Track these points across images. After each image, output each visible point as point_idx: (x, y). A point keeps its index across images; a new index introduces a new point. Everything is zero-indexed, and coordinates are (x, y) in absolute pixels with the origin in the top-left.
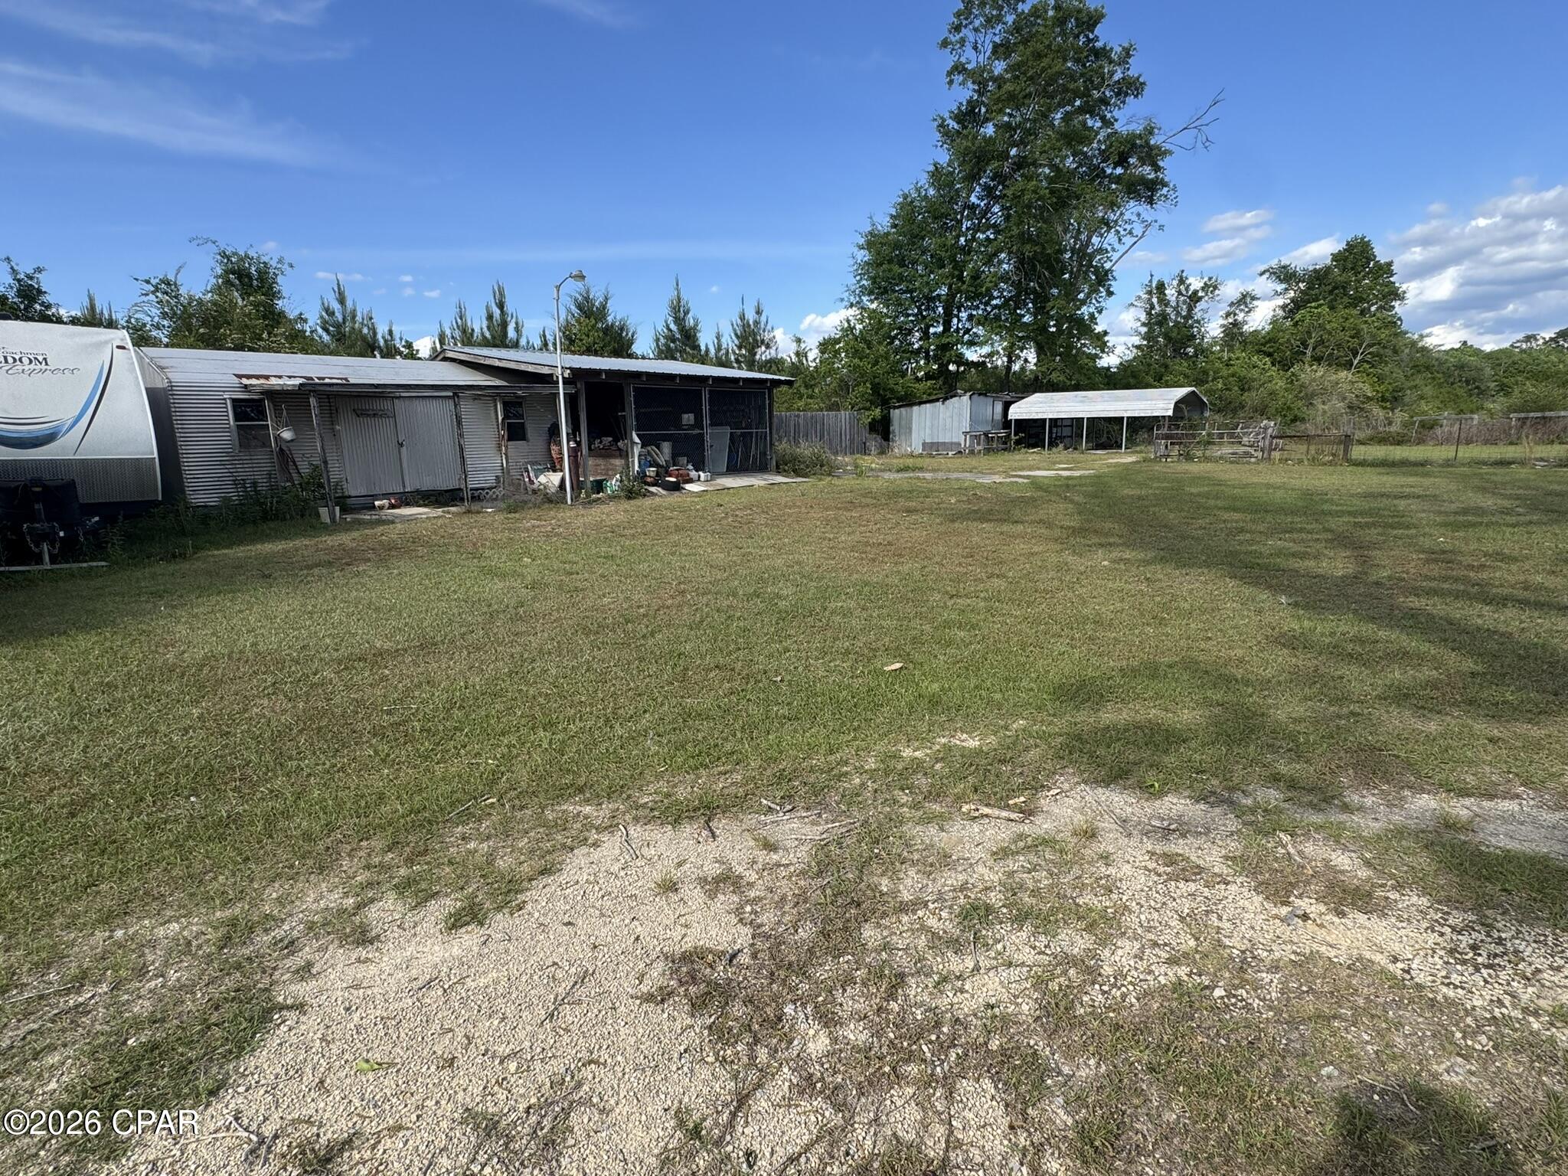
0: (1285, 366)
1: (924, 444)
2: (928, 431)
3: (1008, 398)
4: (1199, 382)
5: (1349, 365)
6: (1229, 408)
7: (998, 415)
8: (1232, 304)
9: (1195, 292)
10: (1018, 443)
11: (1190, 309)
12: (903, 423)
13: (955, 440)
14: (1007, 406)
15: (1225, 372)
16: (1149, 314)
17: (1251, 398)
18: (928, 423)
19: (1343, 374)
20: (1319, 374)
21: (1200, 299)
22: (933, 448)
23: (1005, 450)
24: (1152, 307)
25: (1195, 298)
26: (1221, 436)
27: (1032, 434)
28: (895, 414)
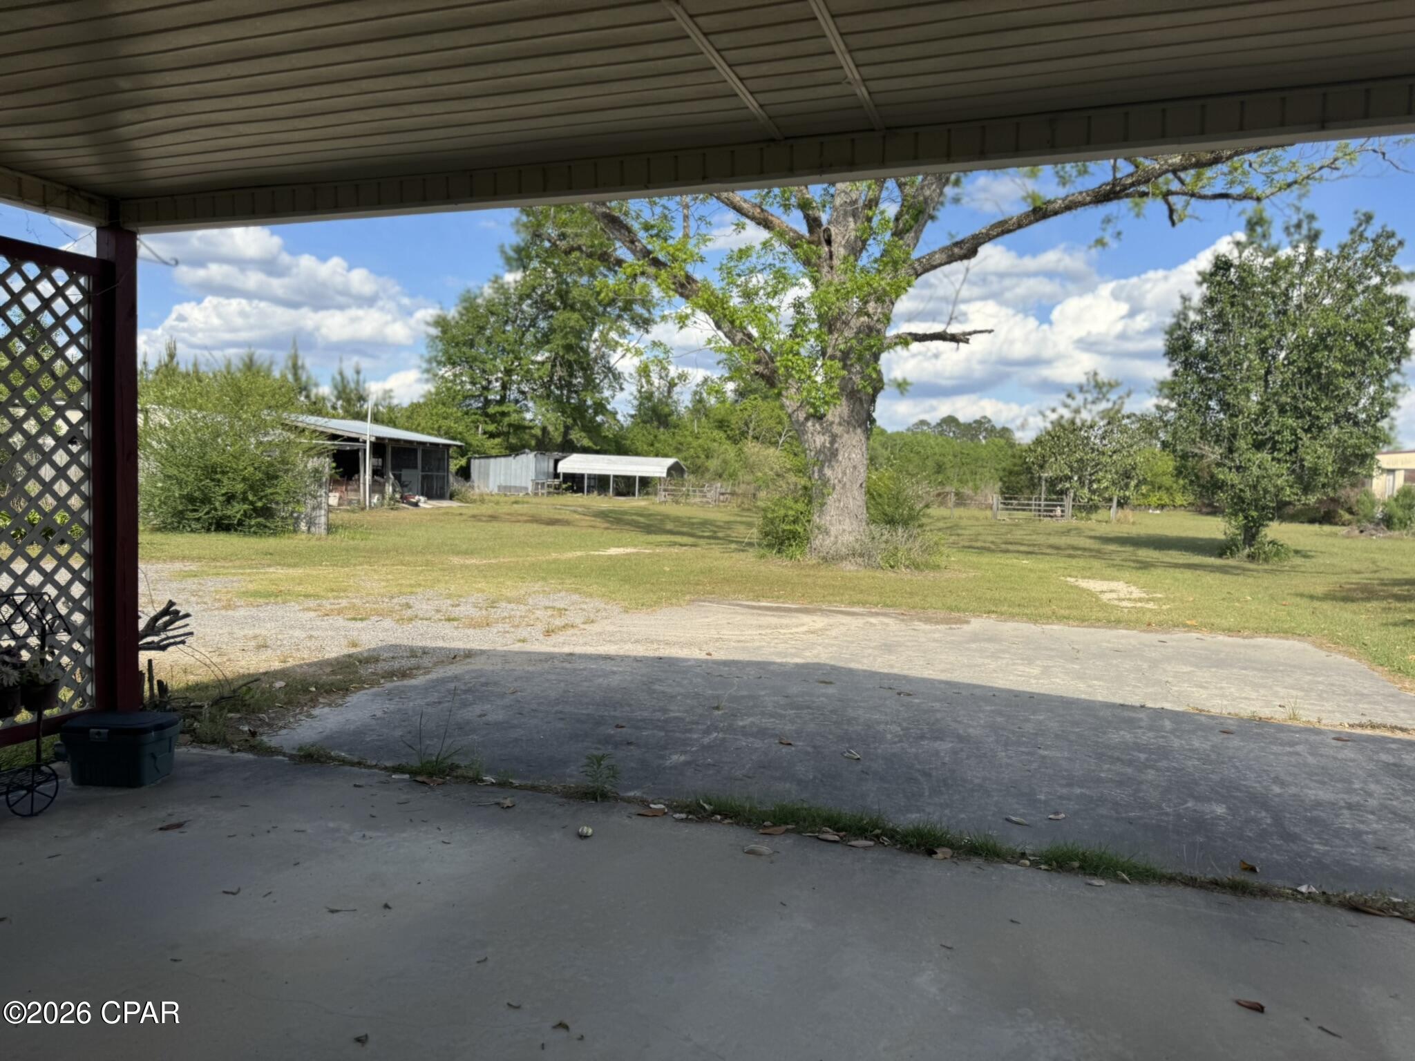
0: (735, 441)
1: (499, 487)
2: (502, 478)
3: (557, 457)
4: (678, 450)
5: (775, 444)
6: (698, 470)
7: (551, 469)
8: (698, 385)
9: (673, 379)
10: (567, 489)
11: (669, 392)
12: (482, 470)
13: (523, 485)
14: (556, 462)
15: (695, 444)
16: (640, 392)
17: (713, 464)
18: (503, 472)
19: (772, 450)
20: (756, 449)
21: (676, 385)
22: (505, 489)
23: (558, 494)
24: (642, 387)
25: (672, 385)
26: (694, 491)
27: (574, 483)
28: (476, 465)
